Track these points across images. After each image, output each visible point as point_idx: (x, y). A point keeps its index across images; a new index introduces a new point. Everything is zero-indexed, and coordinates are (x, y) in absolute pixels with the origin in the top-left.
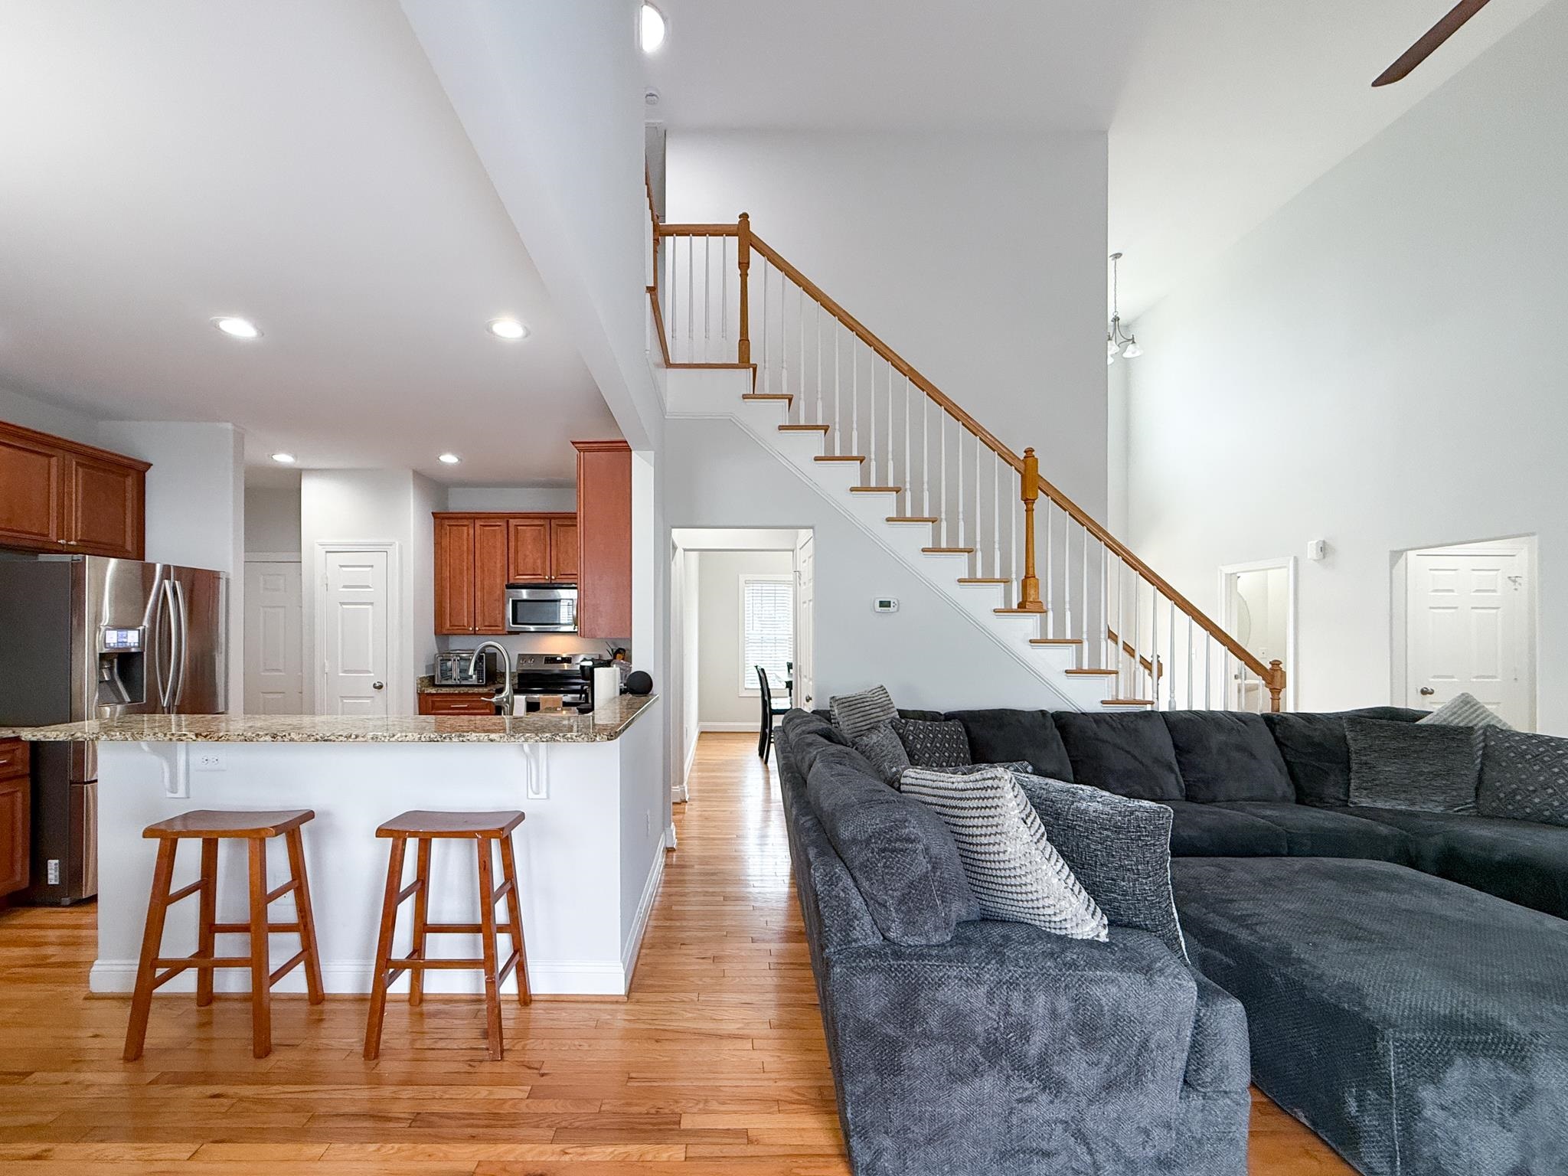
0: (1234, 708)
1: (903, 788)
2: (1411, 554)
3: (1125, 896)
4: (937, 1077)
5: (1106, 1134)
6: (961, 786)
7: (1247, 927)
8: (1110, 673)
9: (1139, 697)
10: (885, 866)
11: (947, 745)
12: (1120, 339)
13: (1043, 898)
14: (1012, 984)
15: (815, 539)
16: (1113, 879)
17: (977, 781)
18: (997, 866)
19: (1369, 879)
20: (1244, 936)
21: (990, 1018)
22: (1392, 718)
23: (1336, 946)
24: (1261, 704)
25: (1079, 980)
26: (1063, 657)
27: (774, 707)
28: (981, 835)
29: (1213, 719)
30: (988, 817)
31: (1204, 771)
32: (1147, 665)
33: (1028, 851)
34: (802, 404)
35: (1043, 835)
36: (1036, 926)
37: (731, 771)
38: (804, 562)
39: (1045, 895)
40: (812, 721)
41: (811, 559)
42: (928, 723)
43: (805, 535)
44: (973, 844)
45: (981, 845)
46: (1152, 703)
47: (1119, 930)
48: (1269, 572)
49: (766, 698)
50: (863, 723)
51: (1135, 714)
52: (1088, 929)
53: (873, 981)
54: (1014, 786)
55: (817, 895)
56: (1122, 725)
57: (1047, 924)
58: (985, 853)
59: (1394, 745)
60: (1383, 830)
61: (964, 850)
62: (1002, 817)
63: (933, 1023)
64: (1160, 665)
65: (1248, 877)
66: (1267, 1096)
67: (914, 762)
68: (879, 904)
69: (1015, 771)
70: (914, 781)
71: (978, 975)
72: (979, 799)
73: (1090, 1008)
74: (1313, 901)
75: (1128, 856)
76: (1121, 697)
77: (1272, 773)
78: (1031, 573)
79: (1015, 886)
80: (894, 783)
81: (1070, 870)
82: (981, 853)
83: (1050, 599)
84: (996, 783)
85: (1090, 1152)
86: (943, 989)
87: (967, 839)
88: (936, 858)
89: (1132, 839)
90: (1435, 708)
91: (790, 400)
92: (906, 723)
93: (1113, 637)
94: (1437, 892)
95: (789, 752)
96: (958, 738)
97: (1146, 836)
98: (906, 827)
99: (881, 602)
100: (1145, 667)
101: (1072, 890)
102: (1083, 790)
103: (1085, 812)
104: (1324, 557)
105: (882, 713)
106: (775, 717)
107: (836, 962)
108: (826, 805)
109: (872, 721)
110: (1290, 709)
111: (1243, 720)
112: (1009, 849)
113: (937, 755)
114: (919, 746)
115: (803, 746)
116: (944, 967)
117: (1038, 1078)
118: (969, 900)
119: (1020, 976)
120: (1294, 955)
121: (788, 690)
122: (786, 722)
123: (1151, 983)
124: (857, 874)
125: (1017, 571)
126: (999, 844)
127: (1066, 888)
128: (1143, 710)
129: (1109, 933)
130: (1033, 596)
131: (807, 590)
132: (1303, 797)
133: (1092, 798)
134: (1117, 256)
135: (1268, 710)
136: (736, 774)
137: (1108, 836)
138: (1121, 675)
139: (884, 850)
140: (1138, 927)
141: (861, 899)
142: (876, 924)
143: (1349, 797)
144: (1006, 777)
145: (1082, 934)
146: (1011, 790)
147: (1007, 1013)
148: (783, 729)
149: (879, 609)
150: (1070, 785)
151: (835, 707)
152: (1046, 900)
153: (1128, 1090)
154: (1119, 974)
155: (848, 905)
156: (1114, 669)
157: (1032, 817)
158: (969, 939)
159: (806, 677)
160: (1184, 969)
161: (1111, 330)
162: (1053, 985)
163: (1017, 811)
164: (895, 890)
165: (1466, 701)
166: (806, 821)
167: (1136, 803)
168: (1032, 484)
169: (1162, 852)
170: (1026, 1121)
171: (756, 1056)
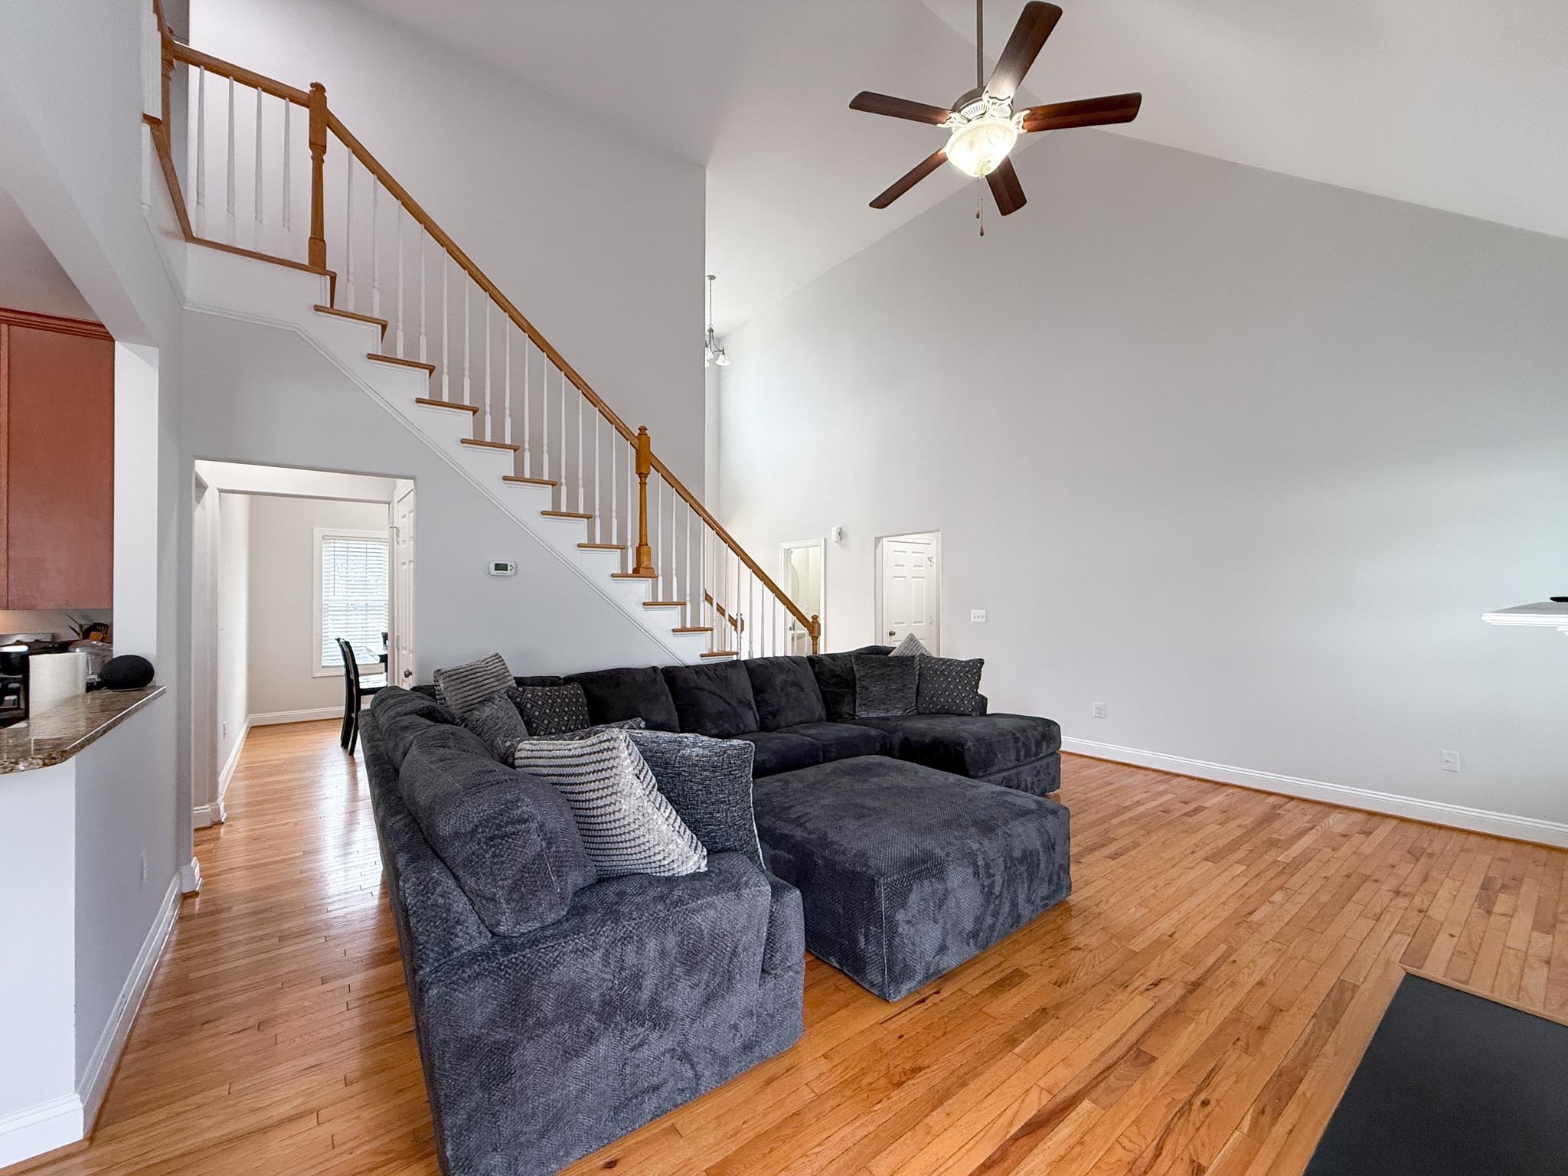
0: (789, 654)
1: (517, 762)
2: (885, 540)
3: (720, 825)
4: (551, 1063)
5: (705, 1044)
6: (578, 752)
7: (801, 826)
8: (707, 630)
9: (728, 649)
10: (494, 855)
11: (566, 709)
12: (714, 349)
13: (654, 846)
14: (626, 939)
15: (416, 493)
16: (711, 814)
17: (593, 745)
18: (613, 825)
19: (868, 769)
20: (799, 834)
21: (605, 980)
22: (877, 654)
23: (852, 825)
24: (806, 651)
25: (684, 914)
26: (670, 617)
27: (363, 686)
28: (597, 799)
29: (778, 664)
30: (604, 780)
31: (773, 706)
32: (733, 622)
33: (641, 805)
34: (400, 335)
35: (653, 787)
36: (648, 874)
37: (300, 771)
38: (404, 516)
39: (656, 843)
40: (410, 701)
41: (412, 514)
42: (547, 689)
43: (404, 486)
44: (590, 809)
45: (598, 808)
46: (737, 653)
47: (716, 856)
48: (810, 549)
49: (352, 677)
50: (476, 696)
51: (725, 664)
52: (691, 863)
53: (479, 989)
54: (628, 745)
55: (407, 911)
56: (716, 674)
57: (658, 869)
58: (602, 815)
59: (878, 672)
60: (873, 732)
61: (580, 816)
62: (617, 777)
63: (548, 1008)
64: (742, 621)
65: (800, 785)
66: (814, 955)
67: (532, 732)
68: (487, 899)
69: (629, 729)
70: (529, 754)
71: (593, 941)
72: (595, 762)
73: (692, 936)
74: (837, 794)
75: (722, 790)
76: (715, 650)
77: (812, 699)
78: (644, 541)
79: (630, 841)
80: (507, 759)
81: (677, 814)
82: (598, 816)
83: (660, 566)
84: (611, 744)
85: (693, 1068)
86: (558, 969)
87: (584, 805)
88: (551, 833)
89: (725, 775)
90: (897, 645)
91: (384, 327)
92: (524, 691)
93: (709, 599)
94: (900, 770)
95: (379, 740)
96: (577, 701)
97: (736, 770)
98: (518, 807)
99: (497, 565)
100: (732, 624)
101: (679, 832)
102: (687, 738)
103: (690, 757)
104: (841, 539)
105: (496, 683)
106: (364, 698)
107: (432, 983)
108: (423, 798)
109: (485, 692)
110: (822, 652)
111: (795, 661)
112: (624, 807)
113: (556, 720)
114: (537, 713)
115: (396, 730)
116: (559, 944)
117: (649, 1020)
118: (585, 867)
119: (634, 928)
120: (829, 840)
121: (383, 664)
122: (376, 704)
123: (739, 897)
124: (460, 873)
125: (632, 538)
126: (615, 804)
127: (673, 831)
128: (730, 660)
129: (708, 862)
130: (646, 563)
131: (406, 548)
132: (833, 716)
133: (695, 744)
134: (712, 278)
135: (811, 654)
136: (307, 774)
137: (707, 776)
138: (714, 631)
139: (492, 839)
140: (729, 850)
141: (465, 899)
142: (483, 921)
143: (855, 712)
144: (621, 737)
145: (687, 870)
146: (625, 749)
147: (623, 969)
148: (372, 712)
149: (495, 572)
150: (676, 735)
151: (441, 682)
152: (657, 847)
153: (723, 997)
154: (715, 897)
155: (449, 911)
156: (709, 626)
157: (645, 771)
158: (585, 907)
159: (405, 649)
160: (763, 877)
161: (707, 339)
162: (661, 926)
163: (631, 769)
164: (506, 879)
165: (911, 639)
166: (398, 822)
167: (728, 743)
168: (645, 461)
169: (747, 781)
170: (638, 1066)
171: (325, 1131)
